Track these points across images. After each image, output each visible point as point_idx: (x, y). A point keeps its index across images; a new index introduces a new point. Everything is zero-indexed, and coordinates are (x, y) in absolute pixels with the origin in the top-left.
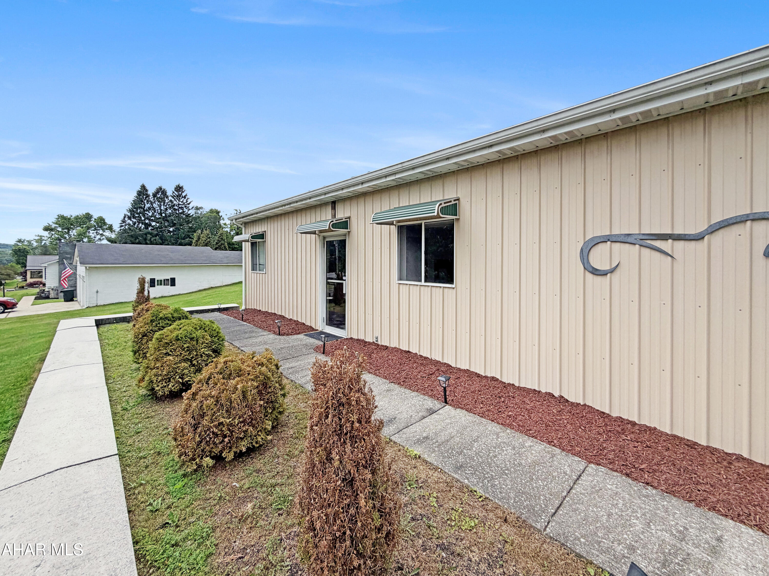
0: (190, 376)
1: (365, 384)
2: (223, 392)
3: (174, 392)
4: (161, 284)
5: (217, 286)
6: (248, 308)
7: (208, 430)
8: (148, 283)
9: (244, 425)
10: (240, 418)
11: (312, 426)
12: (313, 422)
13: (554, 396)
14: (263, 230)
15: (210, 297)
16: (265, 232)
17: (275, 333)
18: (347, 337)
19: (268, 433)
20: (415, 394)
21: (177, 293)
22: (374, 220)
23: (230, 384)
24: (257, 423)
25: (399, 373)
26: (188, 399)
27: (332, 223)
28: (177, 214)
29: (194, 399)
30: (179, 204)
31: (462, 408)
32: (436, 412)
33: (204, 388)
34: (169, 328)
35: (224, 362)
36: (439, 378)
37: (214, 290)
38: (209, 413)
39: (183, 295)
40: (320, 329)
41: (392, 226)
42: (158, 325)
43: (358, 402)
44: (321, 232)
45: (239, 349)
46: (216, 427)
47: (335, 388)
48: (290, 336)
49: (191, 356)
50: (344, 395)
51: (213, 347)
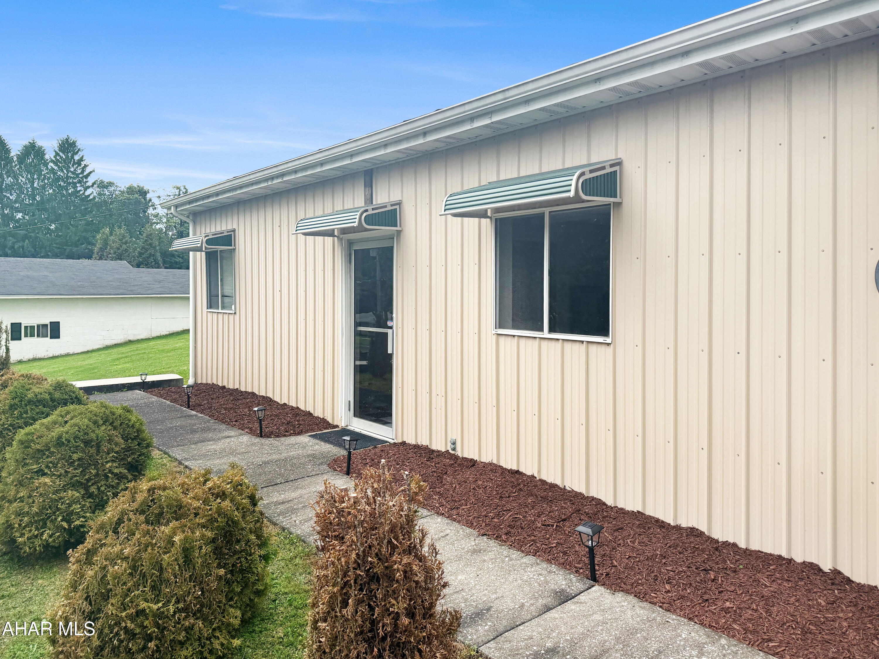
0: (84, 517)
1: (423, 537)
2: (146, 550)
3: (53, 547)
4: (32, 335)
5: (139, 337)
6: (199, 382)
7: (116, 624)
8: (6, 331)
9: (186, 617)
10: (178, 602)
11: (316, 622)
12: (318, 613)
13: (820, 570)
14: (230, 227)
15: (127, 360)
16: (234, 231)
17: (252, 432)
18: (396, 441)
19: (234, 633)
20: (529, 559)
21: (63, 352)
22: (447, 207)
23: (159, 534)
24: (212, 614)
25: (498, 515)
26: (78, 561)
27: (365, 215)
28: (64, 196)
29: (89, 562)
30: (68, 178)
31: (627, 592)
32: (573, 597)
33: (109, 541)
34: (45, 421)
35: (149, 490)
36: (581, 528)
37: (133, 347)
38: (119, 590)
39: (73, 357)
40: (342, 424)
41: (483, 220)
42: (25, 415)
43: (408, 573)
44: (344, 231)
45: (180, 463)
46: (132, 618)
47: (362, 544)
48: (283, 439)
49: (87, 477)
50: (380, 559)
51: (129, 460)
